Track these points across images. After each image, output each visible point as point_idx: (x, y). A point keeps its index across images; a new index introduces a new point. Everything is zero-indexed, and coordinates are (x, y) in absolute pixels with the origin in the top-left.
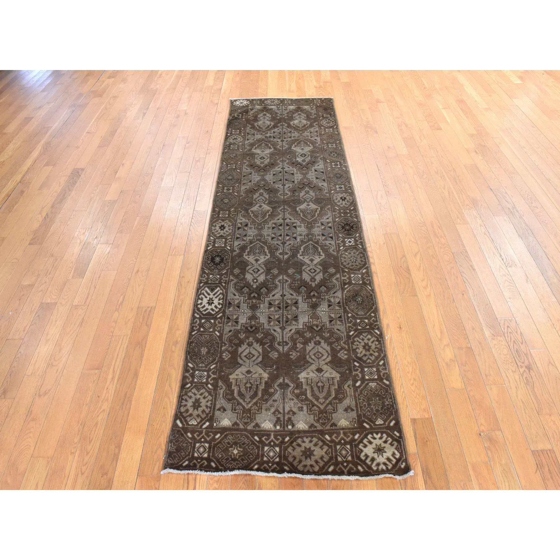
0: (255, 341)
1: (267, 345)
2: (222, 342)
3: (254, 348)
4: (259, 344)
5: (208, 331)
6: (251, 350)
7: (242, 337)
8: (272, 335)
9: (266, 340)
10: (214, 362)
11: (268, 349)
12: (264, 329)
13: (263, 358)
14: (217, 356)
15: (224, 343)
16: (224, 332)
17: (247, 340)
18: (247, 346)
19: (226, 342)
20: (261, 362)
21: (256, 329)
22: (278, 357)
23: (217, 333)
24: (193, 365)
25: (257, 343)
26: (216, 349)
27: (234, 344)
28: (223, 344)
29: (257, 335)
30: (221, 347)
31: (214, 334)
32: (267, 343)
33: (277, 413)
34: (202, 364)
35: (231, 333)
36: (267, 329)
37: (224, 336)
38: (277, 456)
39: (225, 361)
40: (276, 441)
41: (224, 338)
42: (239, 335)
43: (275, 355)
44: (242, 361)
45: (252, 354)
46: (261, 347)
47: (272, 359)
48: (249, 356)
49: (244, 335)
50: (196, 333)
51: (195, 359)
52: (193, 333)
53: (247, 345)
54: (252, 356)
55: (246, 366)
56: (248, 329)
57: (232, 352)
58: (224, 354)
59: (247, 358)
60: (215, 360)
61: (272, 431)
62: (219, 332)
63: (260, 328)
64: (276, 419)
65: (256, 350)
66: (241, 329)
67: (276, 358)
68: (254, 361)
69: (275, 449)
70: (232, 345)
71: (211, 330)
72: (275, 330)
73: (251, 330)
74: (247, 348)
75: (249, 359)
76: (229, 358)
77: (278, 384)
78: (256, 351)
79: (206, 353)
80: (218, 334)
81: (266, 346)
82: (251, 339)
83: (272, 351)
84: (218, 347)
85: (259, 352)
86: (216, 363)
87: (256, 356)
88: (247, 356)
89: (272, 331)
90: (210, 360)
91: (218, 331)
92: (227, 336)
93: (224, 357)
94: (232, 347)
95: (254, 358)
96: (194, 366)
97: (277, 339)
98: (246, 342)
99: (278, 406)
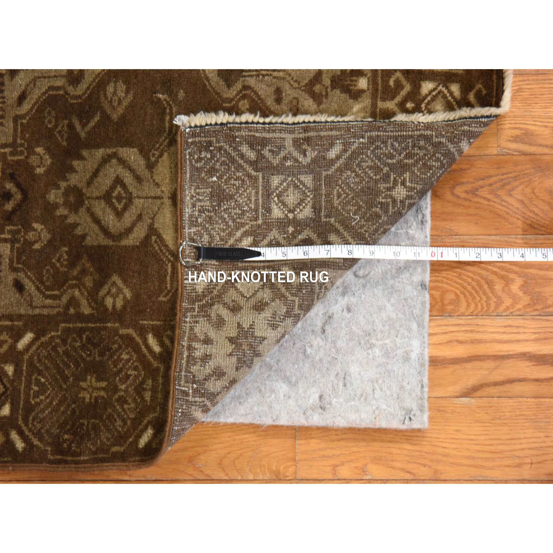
0: (65, 179)
1: (78, 127)
2: (65, 317)
3: (89, 183)
4: (75, 163)
5: (13, 381)
6: (96, 194)
7: (46, 236)
8: (40, 111)
9: (60, 132)
10: (138, 340)
11: (92, 124)
12: (13, 145)
13: (128, 144)
14: (116, 330)
15: (67, 307)
16: (22, 312)
17: (58, 213)
18: (82, 211)
19: (65, 299)
20: (144, 152)
21: (12, 177)
22: (124, 82)
23: (21, 345)
24: (146, 428)
25: (72, 170)
26: (89, 339)
27: (72, 264)
28: (72, 311)
29: (40, 171)
30: (80, 317)
31: (26, 357)
32: (71, 126)
33: (317, 88)
34: (145, 390)
35: (30, 286)
36: (15, 130)
37: (37, 311)
38: (447, 88)
39: (137, 296)
40: (403, 93)
41: (45, 312)
42: (37, 246)
43: (115, 93)
44: (136, 229)
45: (113, 188)
46: (85, 153)
47: (132, 106)
48: (119, 198)
49: (35, 225)
50: (21, 433)
51: (125, 423)
52: (20, 445)
53: (76, 211)
54: (119, 189)
55: (157, 213)
56: (14, 211)
57: (100, 270)
58: (109, 302)
59: (126, 208)
60: (129, 339)
61: (374, 105)
62: (18, 336)
63: (9, 158)
64: (337, 92)
65: (96, 174)
66: (13, 241)
67: (127, 92)
68: (138, 179)
69: (427, 96)
70: (75, 273)
71: (10, 369)
72: (22, 98)
73: (19, 196)
74: (89, 210)
75: (130, 200)
76: (125, 281)
77: (222, 83)
78: (101, 174)
79: (102, 380)
80: (28, 337)
81: (83, 135)
82: (54, 196)
83: (101, 108)
84: (81, 331)
85: (106, 160)
86: (142, 332)
87: (120, 170)
88: (120, 207)
89: (26, 107)
90: (128, 361)
91: (17, 341)
92: (38, 300)
93: (119, 304)
94: (84, 272)
95: (128, 179)
96: (149, 423)
97: (58, 88)
98: (66, 217)
99: (296, 85)
